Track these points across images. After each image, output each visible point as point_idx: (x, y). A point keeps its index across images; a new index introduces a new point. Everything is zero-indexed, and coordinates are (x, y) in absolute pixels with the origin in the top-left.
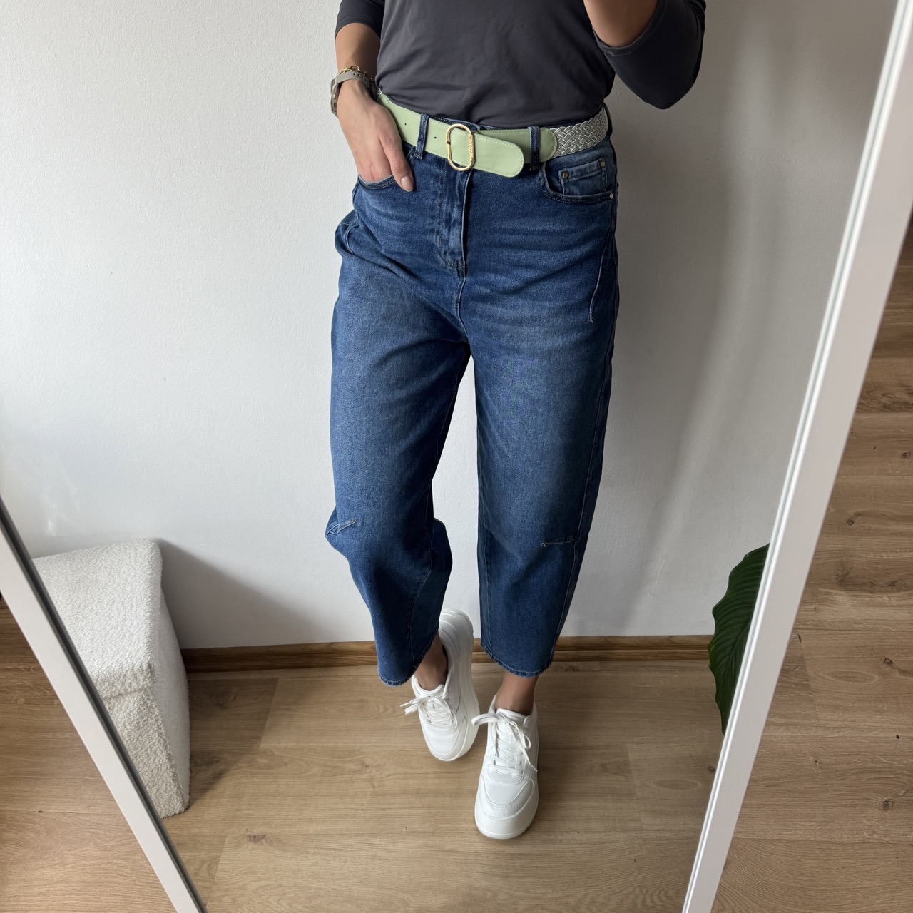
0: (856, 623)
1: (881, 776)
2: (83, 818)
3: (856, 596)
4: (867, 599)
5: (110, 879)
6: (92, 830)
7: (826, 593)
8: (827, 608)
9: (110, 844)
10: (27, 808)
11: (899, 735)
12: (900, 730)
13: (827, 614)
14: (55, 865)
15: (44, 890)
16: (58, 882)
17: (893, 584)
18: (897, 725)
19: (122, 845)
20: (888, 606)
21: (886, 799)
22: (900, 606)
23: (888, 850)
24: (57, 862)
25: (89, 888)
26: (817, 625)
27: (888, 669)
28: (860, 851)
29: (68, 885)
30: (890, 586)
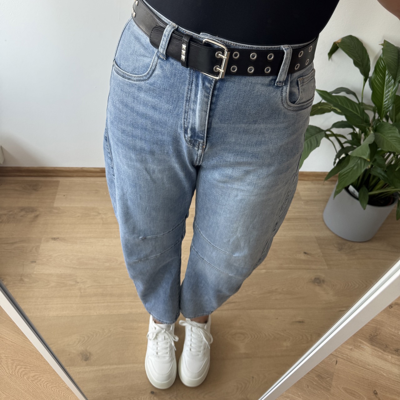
0: (368, 365)
3: (375, 350)
4: (380, 353)
7: (361, 342)
8: (357, 351)
13: (356, 354)
17: (397, 350)
20: (389, 362)
22: (395, 364)
26: (348, 358)
27: (374, 397)
30: (395, 351)
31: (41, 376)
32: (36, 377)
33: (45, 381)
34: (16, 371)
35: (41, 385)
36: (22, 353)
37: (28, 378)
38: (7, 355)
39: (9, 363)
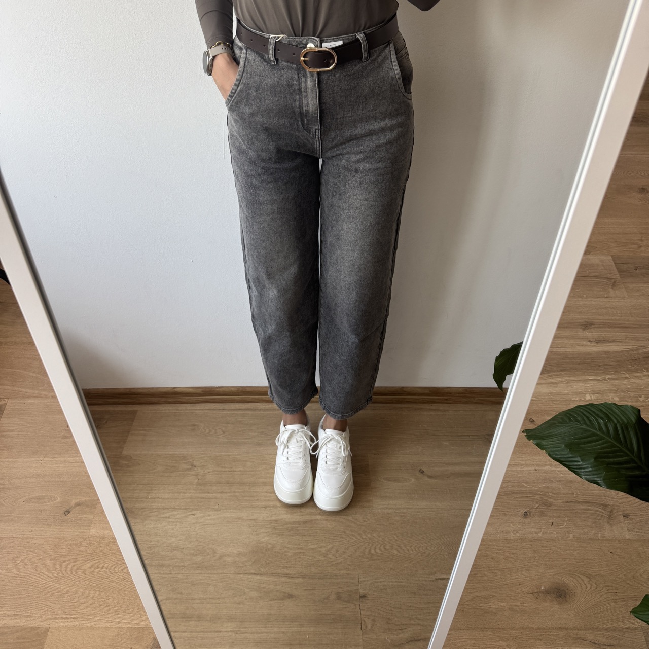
1: (524, 496)
11: (537, 468)
12: (537, 465)
18: (535, 462)
21: (526, 510)
23: (525, 543)
28: (507, 545)
31: (102, 562)
32: (95, 566)
33: (110, 565)
34: (63, 570)
35: (106, 573)
36: (63, 545)
37: (84, 572)
38: (41, 557)
39: (48, 564)
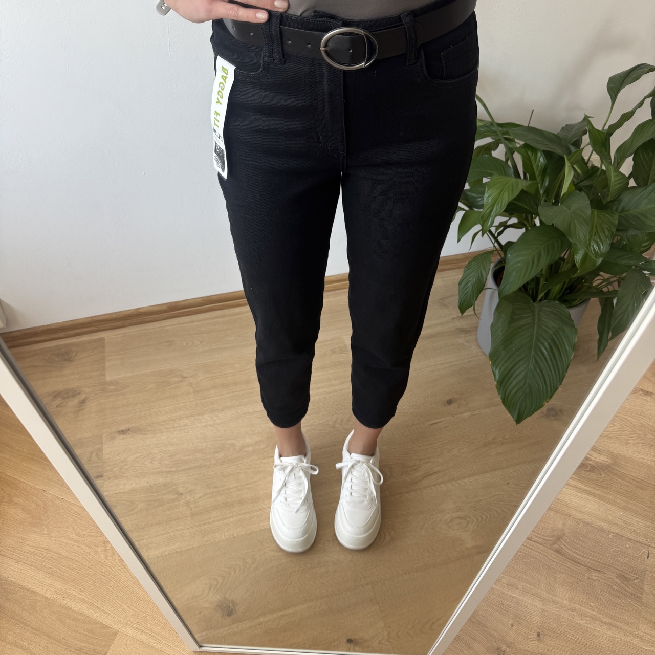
2: (69, 505)
5: (77, 559)
6: (73, 517)
9: (83, 532)
10: (35, 484)
14: (44, 534)
15: (32, 550)
16: (43, 548)
19: (91, 536)
24: (45, 532)
25: (62, 560)
29: (48, 552)
